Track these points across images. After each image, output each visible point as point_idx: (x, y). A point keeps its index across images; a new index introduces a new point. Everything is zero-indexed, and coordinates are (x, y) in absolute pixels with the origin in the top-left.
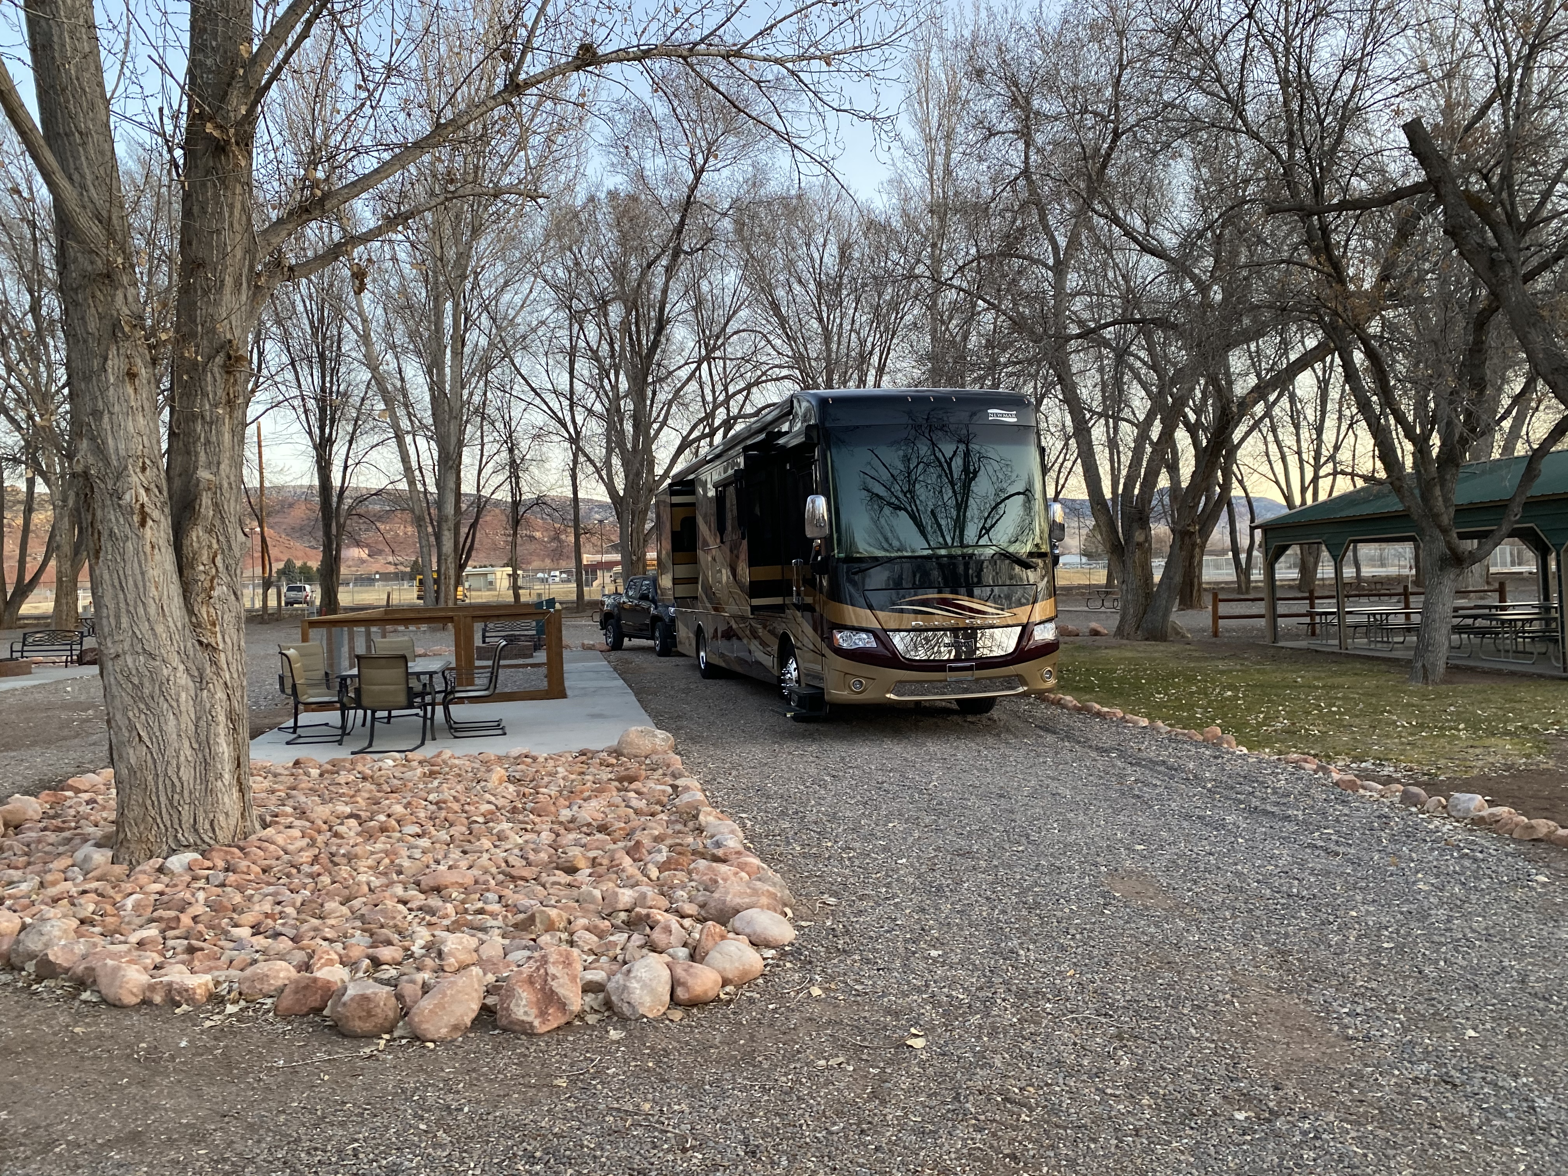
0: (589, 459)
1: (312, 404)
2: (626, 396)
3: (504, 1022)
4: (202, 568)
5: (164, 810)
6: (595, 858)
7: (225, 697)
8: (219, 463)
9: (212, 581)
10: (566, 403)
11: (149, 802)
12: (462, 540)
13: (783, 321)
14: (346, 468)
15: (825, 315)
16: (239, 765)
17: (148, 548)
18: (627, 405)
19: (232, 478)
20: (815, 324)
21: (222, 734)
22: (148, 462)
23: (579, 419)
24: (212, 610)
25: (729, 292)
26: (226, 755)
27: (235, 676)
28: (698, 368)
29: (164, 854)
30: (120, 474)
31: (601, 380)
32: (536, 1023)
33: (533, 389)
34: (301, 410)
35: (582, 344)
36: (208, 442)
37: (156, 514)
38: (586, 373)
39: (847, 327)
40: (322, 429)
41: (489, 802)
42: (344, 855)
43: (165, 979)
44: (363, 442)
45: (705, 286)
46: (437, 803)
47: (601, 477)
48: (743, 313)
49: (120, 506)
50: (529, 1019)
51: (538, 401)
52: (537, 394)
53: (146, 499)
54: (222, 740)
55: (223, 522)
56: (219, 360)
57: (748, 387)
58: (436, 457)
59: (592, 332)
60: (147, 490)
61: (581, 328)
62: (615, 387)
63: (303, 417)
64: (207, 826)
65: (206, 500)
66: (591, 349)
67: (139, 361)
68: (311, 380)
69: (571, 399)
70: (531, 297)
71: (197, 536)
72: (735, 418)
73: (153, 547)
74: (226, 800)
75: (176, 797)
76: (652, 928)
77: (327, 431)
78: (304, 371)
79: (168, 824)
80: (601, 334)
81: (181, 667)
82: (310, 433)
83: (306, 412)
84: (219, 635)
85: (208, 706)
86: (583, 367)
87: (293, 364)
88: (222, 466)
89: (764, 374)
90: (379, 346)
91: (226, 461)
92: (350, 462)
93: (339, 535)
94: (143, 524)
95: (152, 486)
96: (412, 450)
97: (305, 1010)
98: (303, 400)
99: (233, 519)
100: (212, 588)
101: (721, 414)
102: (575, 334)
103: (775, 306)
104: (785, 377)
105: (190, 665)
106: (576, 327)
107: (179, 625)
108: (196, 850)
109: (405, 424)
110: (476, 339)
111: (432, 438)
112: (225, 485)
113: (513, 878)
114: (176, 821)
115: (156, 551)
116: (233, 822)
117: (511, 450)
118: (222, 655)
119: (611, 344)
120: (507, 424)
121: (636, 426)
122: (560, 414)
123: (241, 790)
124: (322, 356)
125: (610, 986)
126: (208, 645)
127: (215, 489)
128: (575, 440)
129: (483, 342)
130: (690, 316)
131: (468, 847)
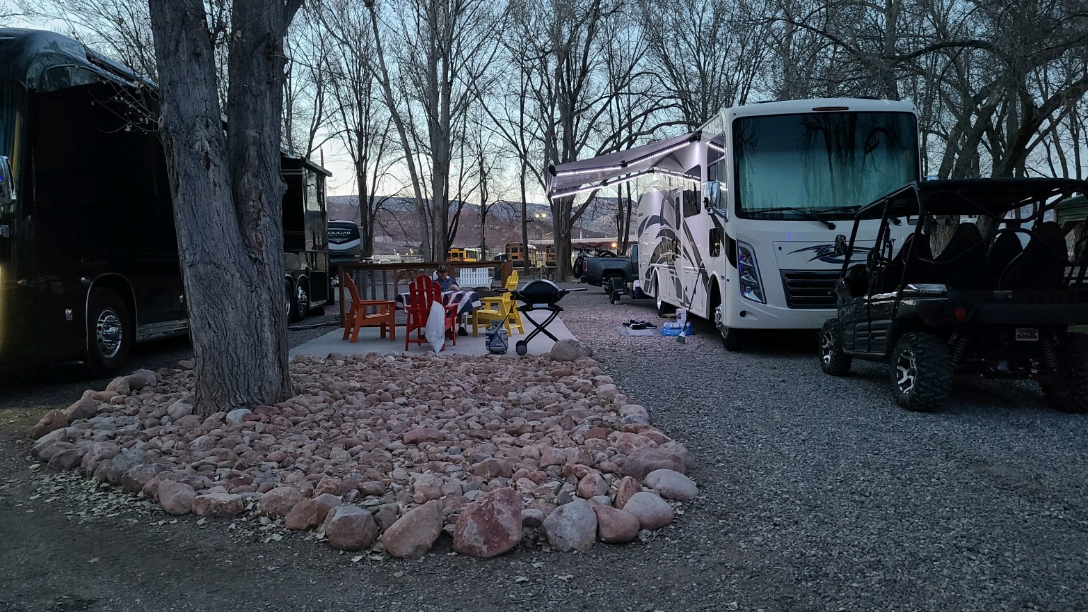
0: (533, 169)
1: (354, 136)
2: (559, 122)
3: (458, 546)
4: (252, 203)
5: (227, 378)
6: (534, 427)
7: (268, 298)
8: (263, 126)
9: (259, 213)
10: (518, 130)
11: (216, 372)
12: (449, 225)
13: (671, 67)
14: (375, 177)
15: (702, 62)
16: (279, 349)
17: (212, 186)
18: (559, 130)
19: (273, 138)
20: (695, 69)
21: (267, 324)
22: (210, 120)
23: (527, 142)
24: (259, 235)
25: (633, 45)
26: (270, 340)
27: (276, 283)
28: (609, 101)
29: (227, 409)
30: (191, 130)
31: (542, 113)
32: (485, 549)
33: (495, 121)
34: (347, 140)
35: (529, 88)
36: (255, 111)
37: (217, 161)
38: (532, 110)
39: (718, 69)
40: (360, 151)
41: (458, 385)
42: (351, 416)
43: (207, 496)
44: (386, 159)
45: (615, 46)
46: (421, 384)
47: (541, 181)
48: (642, 61)
49: (191, 153)
50: (479, 545)
51: (499, 130)
52: (499, 125)
53: (209, 148)
54: (266, 329)
55: (266, 170)
56: (262, 48)
57: (645, 114)
58: (432, 166)
59: (537, 81)
60: (210, 142)
61: (529, 78)
62: (551, 117)
63: (348, 145)
64: (256, 391)
65: (252, 152)
66: (535, 91)
67: (201, 43)
68: (353, 118)
69: (521, 127)
70: (495, 55)
71: (247, 178)
72: (636, 135)
73: (215, 185)
74: (270, 373)
75: (236, 369)
76: (579, 479)
77: (363, 152)
78: (348, 111)
79: (230, 388)
80: (542, 82)
81: (237, 275)
82: (353, 155)
83: (350, 140)
84: (264, 253)
85: (256, 304)
86: (530, 104)
87: (341, 108)
88: (265, 129)
89: (657, 104)
90: (396, 94)
91: (268, 125)
92: (378, 173)
93: (372, 221)
94: (208, 168)
95: (214, 139)
96: (416, 163)
97: (305, 526)
98: (348, 133)
99: (273, 168)
100: (259, 219)
101: (625, 133)
102: (525, 81)
103: (666, 57)
104: (673, 105)
105: (244, 273)
106: (526, 77)
107: (235, 243)
108: (249, 408)
109: (412, 144)
110: (458, 88)
111: (429, 154)
112: (268, 143)
113: (472, 437)
114: (235, 386)
115: (218, 188)
116: (274, 389)
117: (481, 164)
118: (267, 267)
119: (549, 88)
120: (479, 146)
121: (566, 146)
122: (514, 138)
123: (280, 366)
124: (359, 103)
125: (545, 522)
126: (256, 259)
127: (260, 144)
128: (523, 156)
129: (464, 89)
130: (605, 66)
131: (440, 414)
